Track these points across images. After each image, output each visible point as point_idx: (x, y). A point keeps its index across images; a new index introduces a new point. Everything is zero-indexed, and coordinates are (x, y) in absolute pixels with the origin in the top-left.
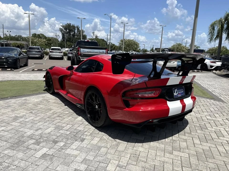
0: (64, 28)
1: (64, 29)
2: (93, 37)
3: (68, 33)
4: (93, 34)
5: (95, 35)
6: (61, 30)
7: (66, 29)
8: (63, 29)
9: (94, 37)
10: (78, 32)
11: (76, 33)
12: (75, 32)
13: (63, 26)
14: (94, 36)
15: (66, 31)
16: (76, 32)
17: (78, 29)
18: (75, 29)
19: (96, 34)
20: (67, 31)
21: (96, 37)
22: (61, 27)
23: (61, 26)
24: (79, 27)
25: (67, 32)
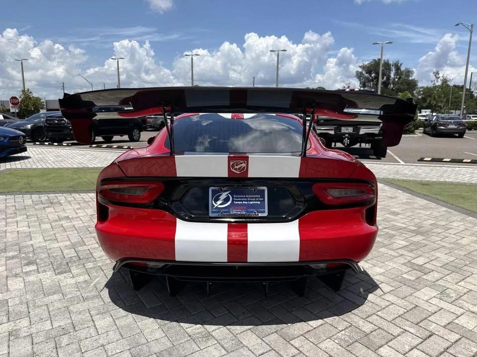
0: (365, 70)
1: (367, 73)
2: (434, 84)
3: (373, 81)
4: (435, 75)
5: (441, 78)
6: (359, 76)
7: (369, 72)
8: (364, 72)
9: (439, 83)
10: (397, 75)
11: (391, 78)
12: (390, 75)
13: (363, 67)
14: (439, 80)
15: (370, 75)
16: (392, 76)
17: (398, 68)
18: (390, 70)
19: (445, 76)
20: (373, 75)
21: (445, 81)
22: (360, 70)
23: (360, 67)
24: (401, 64)
25: (372, 77)
